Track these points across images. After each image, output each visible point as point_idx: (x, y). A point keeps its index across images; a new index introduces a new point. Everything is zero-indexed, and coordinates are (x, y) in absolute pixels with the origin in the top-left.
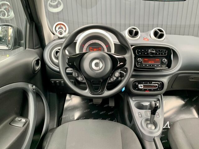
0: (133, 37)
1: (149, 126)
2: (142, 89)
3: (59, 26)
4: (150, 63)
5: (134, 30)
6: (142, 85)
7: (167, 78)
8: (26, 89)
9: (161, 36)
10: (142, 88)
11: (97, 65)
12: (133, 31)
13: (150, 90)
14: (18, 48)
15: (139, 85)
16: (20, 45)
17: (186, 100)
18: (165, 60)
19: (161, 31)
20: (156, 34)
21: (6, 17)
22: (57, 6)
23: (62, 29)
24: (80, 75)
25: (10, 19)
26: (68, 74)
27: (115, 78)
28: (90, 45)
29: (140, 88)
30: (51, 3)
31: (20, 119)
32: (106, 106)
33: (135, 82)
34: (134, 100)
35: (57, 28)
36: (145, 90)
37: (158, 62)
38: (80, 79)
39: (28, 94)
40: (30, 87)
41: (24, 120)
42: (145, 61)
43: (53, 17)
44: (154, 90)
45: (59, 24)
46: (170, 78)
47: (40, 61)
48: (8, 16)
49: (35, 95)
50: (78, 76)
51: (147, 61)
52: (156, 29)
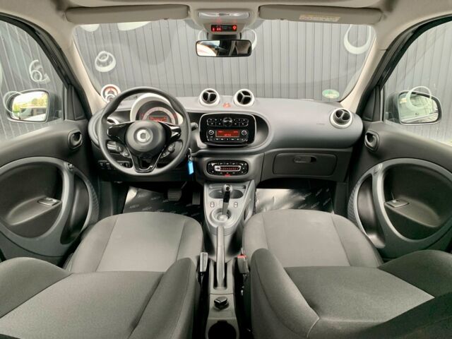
0: (208, 102)
1: (222, 217)
2: (219, 172)
3: (109, 90)
4: (226, 136)
5: (209, 94)
6: (219, 167)
7: (256, 156)
8: (60, 167)
9: (247, 101)
10: (219, 170)
11: (143, 136)
12: (207, 94)
13: (231, 174)
14: (55, 119)
15: (216, 167)
16: (57, 116)
17: (306, 196)
18: (245, 132)
19: (246, 93)
20: (240, 98)
21: (40, 80)
22: (107, 63)
23: (113, 93)
24: (125, 150)
25: (46, 83)
26: (111, 152)
27: (168, 153)
28: (151, 114)
29: (216, 170)
30: (100, 60)
31: (50, 199)
32: (190, 205)
33: (211, 162)
34: (211, 187)
35: (106, 93)
36: (224, 174)
37: (236, 134)
38: (124, 154)
39: (63, 174)
40: (66, 166)
41: (55, 201)
42: (219, 134)
43: (102, 79)
44: (237, 174)
45: (109, 87)
46: (260, 157)
47: (81, 136)
48: (43, 78)
49: (72, 176)
50: (122, 151)
51: (223, 134)
52: (240, 91)
